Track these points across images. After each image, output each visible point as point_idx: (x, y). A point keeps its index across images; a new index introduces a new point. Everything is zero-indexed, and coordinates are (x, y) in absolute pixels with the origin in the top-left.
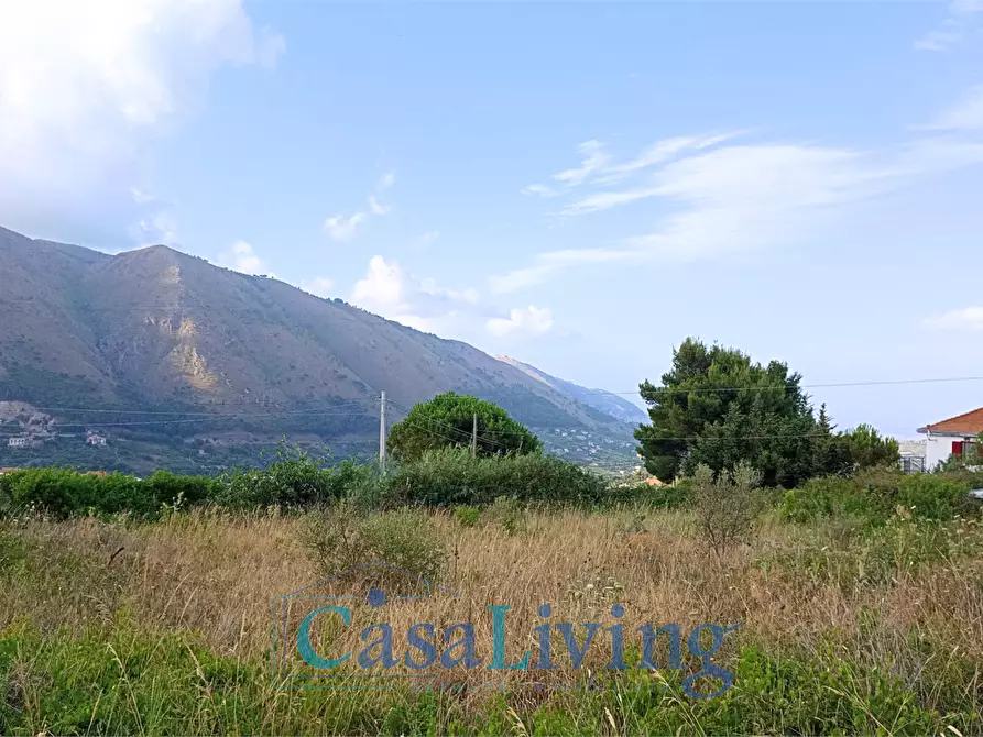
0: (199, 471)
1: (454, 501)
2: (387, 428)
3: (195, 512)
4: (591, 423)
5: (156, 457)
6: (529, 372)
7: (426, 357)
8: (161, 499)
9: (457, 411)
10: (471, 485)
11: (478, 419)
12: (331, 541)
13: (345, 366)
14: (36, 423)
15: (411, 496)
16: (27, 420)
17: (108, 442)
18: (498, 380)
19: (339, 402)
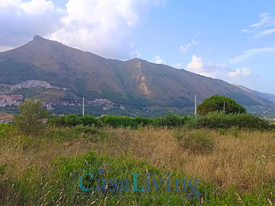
0: (147, 116)
1: (218, 127)
2: (197, 105)
3: (146, 127)
4: (264, 104)
5: (137, 113)
6: (242, 88)
7: (209, 84)
8: (138, 123)
9: (219, 100)
10: (223, 122)
11: (225, 103)
12: (181, 137)
13: (184, 88)
14: (109, 104)
15: (204, 125)
16: (107, 103)
17: (125, 109)
18: (232, 91)
19: (183, 98)
